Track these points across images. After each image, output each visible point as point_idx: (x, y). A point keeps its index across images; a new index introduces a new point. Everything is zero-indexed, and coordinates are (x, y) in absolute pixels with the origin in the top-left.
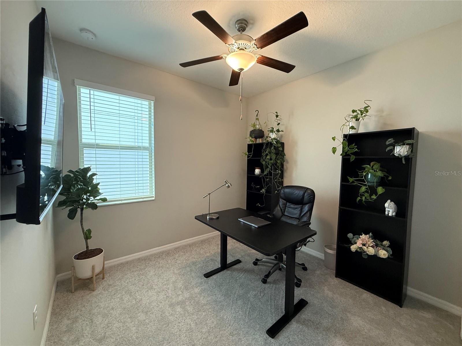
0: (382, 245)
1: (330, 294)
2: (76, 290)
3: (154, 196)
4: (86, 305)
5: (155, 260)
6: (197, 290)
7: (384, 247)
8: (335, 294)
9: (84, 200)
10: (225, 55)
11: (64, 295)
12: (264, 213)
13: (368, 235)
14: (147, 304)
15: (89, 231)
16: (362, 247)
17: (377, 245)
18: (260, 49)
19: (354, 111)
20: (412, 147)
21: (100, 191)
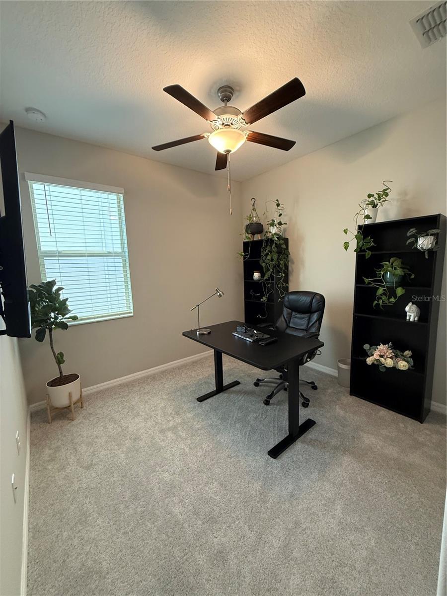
0: (403, 356)
1: (342, 413)
2: (53, 419)
3: (132, 311)
4: (67, 434)
5: (139, 386)
6: (189, 415)
7: (406, 357)
8: (347, 412)
9: (51, 319)
10: (207, 134)
11: (41, 426)
12: (266, 325)
13: (387, 345)
14: (135, 431)
15: (61, 354)
16: (379, 359)
17: (396, 356)
18: (249, 124)
19: (370, 196)
20: (437, 238)
21: (69, 308)
